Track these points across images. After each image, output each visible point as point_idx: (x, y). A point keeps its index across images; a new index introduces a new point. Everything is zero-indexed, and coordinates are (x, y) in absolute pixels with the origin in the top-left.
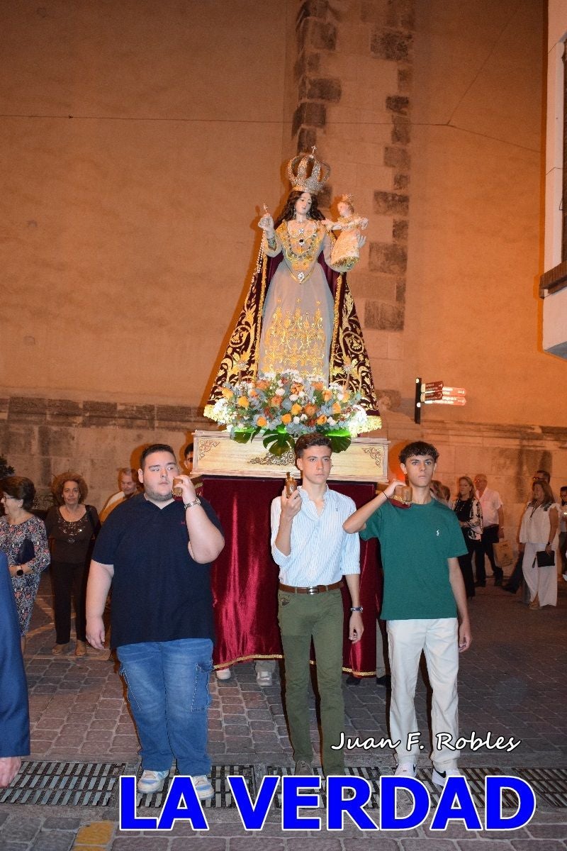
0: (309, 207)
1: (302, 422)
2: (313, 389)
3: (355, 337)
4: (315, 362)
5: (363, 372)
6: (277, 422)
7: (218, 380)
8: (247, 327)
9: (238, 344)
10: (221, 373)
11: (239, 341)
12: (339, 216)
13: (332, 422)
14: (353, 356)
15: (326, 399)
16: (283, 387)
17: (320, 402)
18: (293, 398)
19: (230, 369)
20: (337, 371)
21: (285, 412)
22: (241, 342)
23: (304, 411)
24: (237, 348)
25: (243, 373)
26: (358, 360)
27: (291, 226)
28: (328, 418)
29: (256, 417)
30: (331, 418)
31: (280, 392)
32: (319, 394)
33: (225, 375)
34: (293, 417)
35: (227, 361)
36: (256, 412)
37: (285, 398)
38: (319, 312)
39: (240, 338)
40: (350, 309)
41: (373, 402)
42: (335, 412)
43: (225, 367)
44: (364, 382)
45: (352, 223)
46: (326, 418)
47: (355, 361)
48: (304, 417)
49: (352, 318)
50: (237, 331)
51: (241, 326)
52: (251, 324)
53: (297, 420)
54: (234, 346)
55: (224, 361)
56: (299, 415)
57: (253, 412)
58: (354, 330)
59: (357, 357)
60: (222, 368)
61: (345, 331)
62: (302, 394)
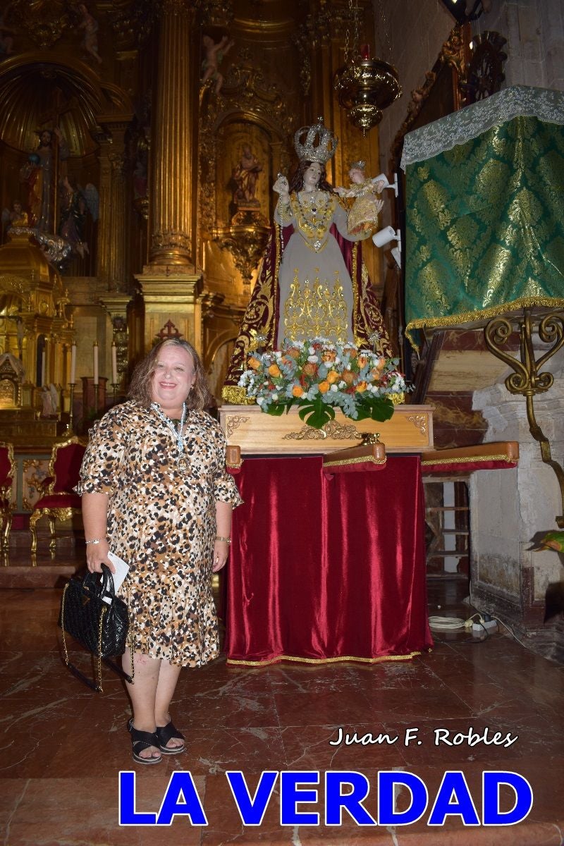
0: (318, 177)
1: (341, 390)
2: (347, 355)
3: (373, 309)
5: (384, 344)
6: (314, 390)
7: (234, 359)
8: (263, 301)
9: (254, 319)
10: (237, 351)
11: (255, 317)
12: (352, 183)
13: (372, 389)
14: (374, 327)
16: (315, 354)
17: (355, 370)
18: (328, 365)
19: (247, 346)
21: (322, 379)
22: (257, 318)
23: (341, 378)
24: (253, 324)
25: (263, 349)
27: (303, 195)
29: (291, 386)
31: (313, 359)
34: (330, 385)
35: (244, 338)
36: (290, 381)
37: (319, 365)
38: (338, 281)
39: (257, 313)
40: (366, 279)
43: (242, 345)
45: (366, 188)
48: (342, 384)
49: (368, 290)
50: (252, 305)
51: (257, 301)
52: (268, 297)
53: (335, 388)
54: (250, 322)
55: (240, 339)
57: (286, 382)
60: (238, 346)
61: (364, 302)
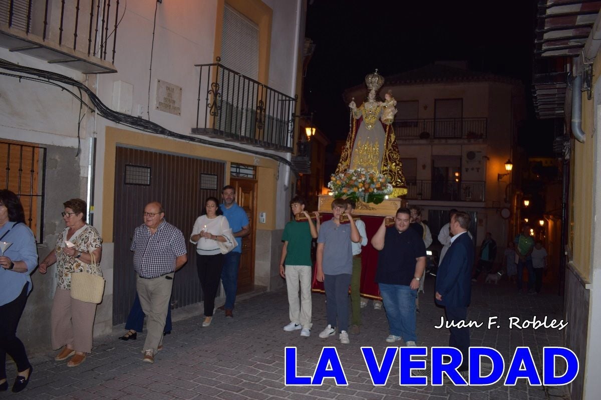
0: (374, 96)
1: (362, 191)
2: (369, 177)
3: (395, 153)
4: (374, 164)
6: (351, 191)
9: (344, 157)
10: (337, 170)
12: (385, 100)
13: (375, 191)
15: (375, 181)
16: (356, 176)
17: (372, 182)
18: (360, 180)
19: (341, 168)
20: (385, 168)
21: (356, 186)
23: (364, 186)
25: (345, 170)
26: (396, 163)
27: (366, 104)
28: (374, 189)
29: (344, 188)
30: (375, 189)
31: (354, 178)
32: (371, 179)
33: (339, 171)
34: (358, 189)
35: (340, 164)
36: (344, 187)
37: (356, 180)
38: (377, 143)
39: (345, 155)
40: (393, 140)
41: (402, 182)
42: (377, 186)
43: (339, 167)
44: (398, 173)
45: (390, 103)
46: (372, 189)
47: (394, 164)
48: (363, 188)
50: (344, 151)
51: (345, 149)
53: (360, 190)
56: (361, 188)
57: (343, 186)
58: (394, 150)
59: (395, 162)
61: (389, 151)
62: (363, 179)
